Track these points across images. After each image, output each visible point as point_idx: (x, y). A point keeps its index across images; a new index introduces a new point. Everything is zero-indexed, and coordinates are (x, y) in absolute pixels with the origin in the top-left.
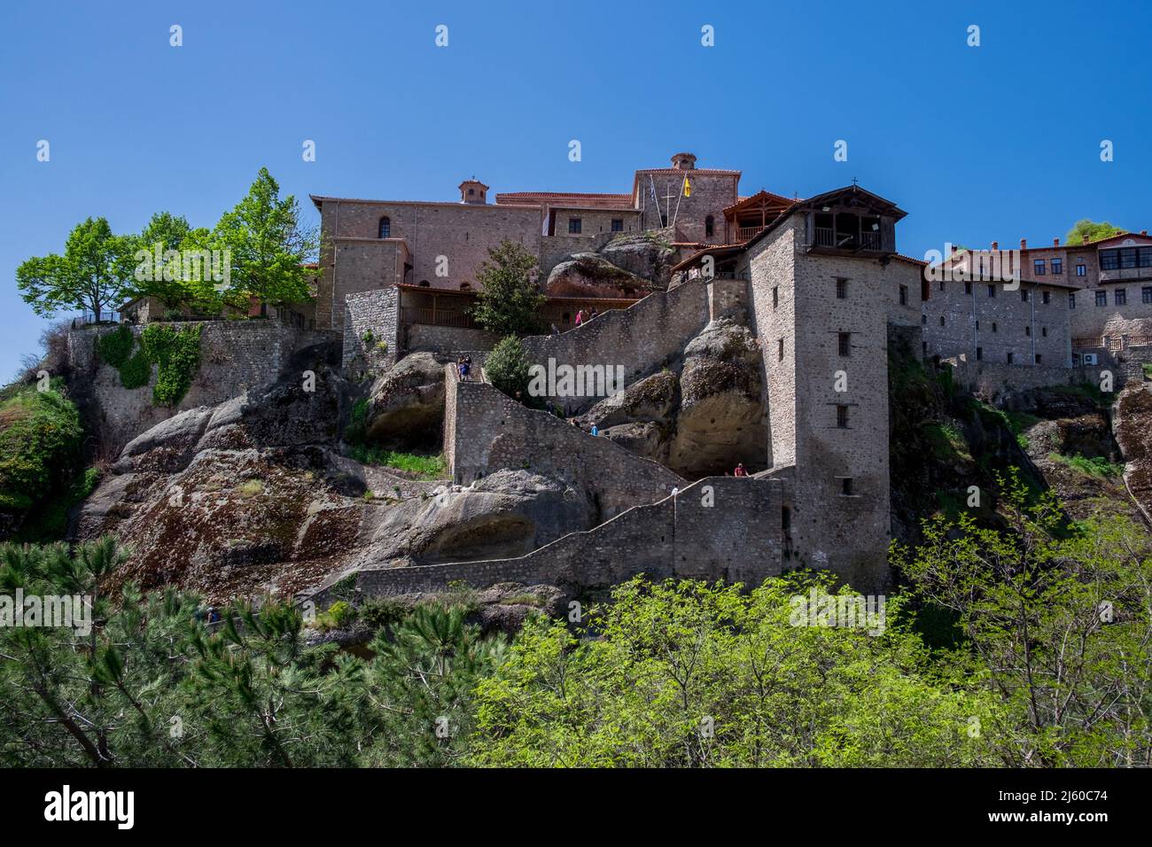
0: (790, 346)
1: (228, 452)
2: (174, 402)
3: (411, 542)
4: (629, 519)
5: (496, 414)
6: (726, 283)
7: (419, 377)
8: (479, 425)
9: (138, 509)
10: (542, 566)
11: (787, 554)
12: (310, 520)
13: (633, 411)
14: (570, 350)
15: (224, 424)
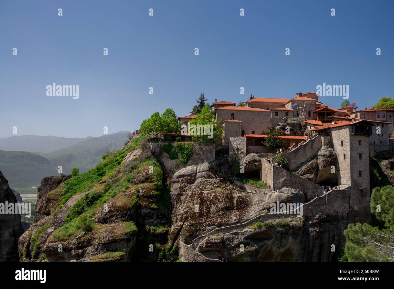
0: (348, 156)
1: (208, 179)
2: (185, 164)
3: (267, 206)
4: (316, 200)
5: (282, 174)
6: (326, 137)
7: (255, 161)
8: (279, 176)
9: (185, 194)
11: (349, 208)
12: (236, 199)
14: (293, 155)
15: (204, 171)
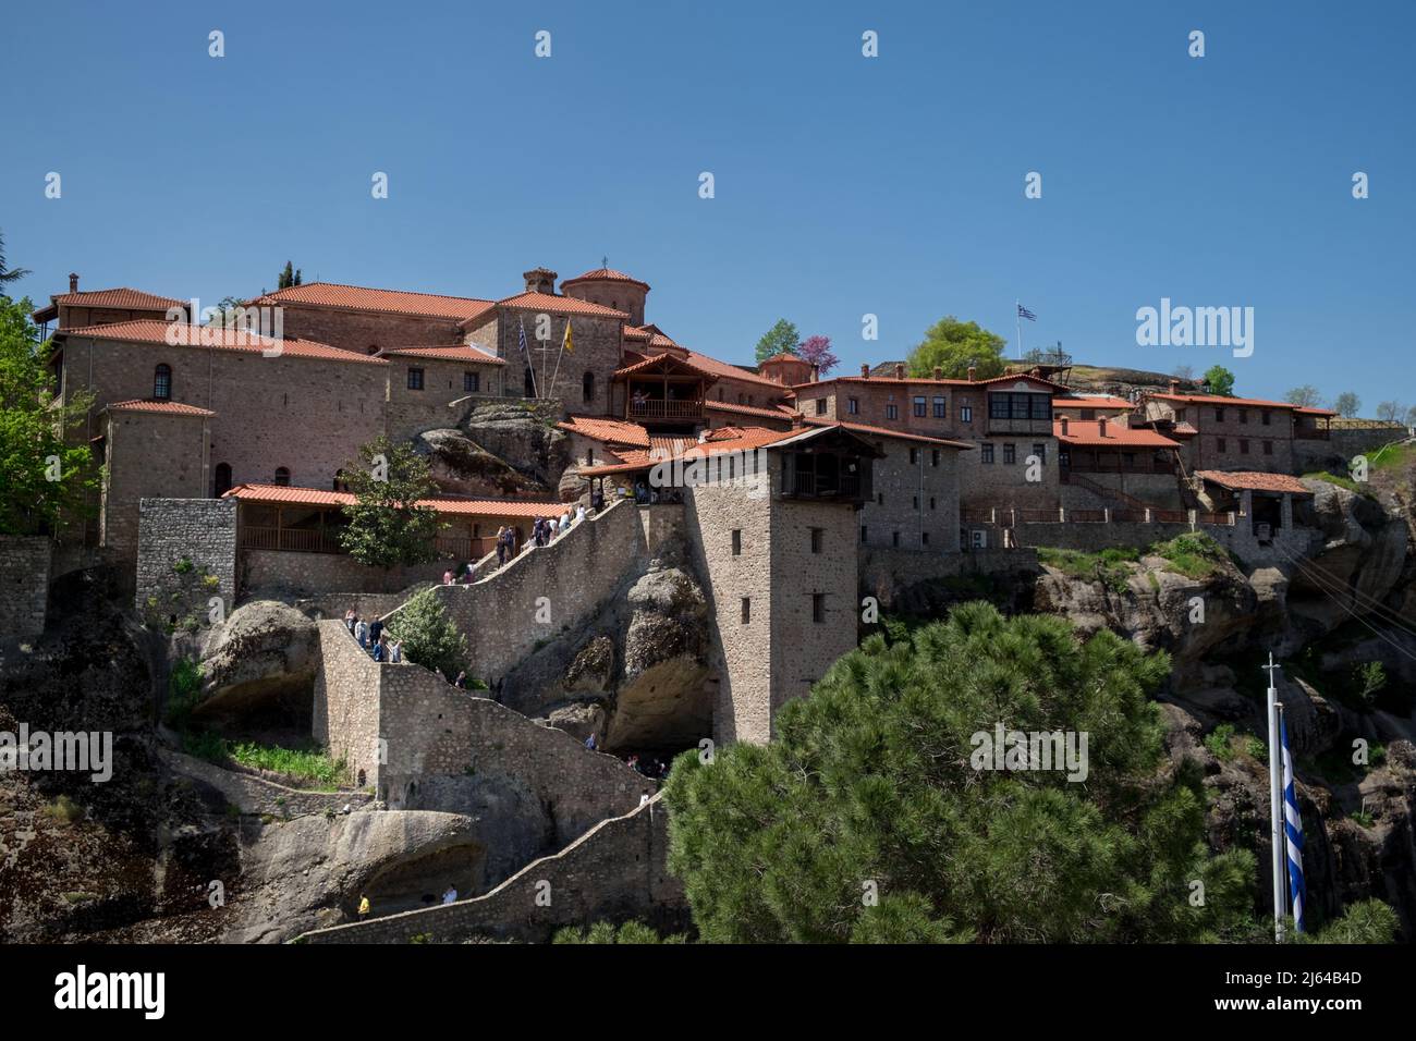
0: (762, 608)
3: (341, 884)
4: (603, 836)
5: (431, 706)
6: (663, 511)
8: (410, 720)
10: (509, 905)
13: (571, 684)
14: (492, 604)
